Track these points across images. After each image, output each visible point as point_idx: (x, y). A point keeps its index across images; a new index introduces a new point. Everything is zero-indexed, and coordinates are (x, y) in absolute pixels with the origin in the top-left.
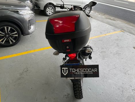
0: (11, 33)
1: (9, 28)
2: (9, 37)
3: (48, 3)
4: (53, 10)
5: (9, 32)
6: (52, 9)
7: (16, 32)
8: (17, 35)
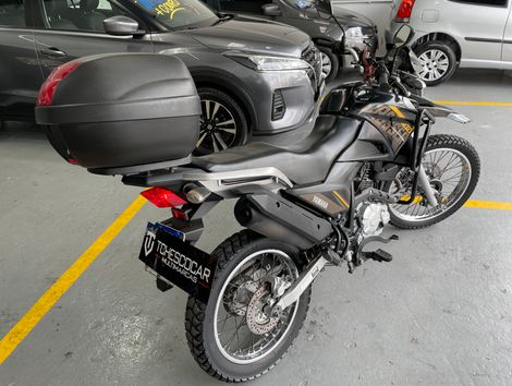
0: (221, 121)
1: (217, 105)
2: (213, 131)
3: (432, 35)
4: (446, 61)
5: (216, 116)
6: (443, 57)
7: (232, 121)
8: (234, 131)
